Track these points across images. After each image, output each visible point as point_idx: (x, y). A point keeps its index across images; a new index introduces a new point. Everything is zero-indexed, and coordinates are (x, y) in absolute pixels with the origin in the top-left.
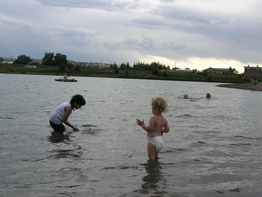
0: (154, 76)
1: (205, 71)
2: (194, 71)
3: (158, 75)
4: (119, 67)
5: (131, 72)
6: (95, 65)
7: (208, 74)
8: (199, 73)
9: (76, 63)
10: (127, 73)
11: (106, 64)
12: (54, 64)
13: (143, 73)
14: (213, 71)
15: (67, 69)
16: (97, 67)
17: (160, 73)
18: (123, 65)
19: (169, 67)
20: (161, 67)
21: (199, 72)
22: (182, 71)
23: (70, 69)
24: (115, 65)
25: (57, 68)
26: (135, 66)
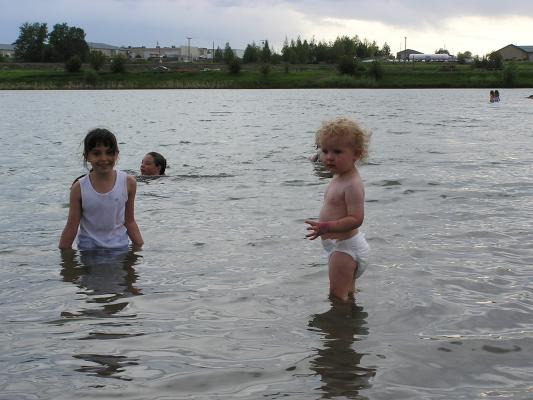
0: (345, 77)
1: (495, 56)
2: (463, 58)
3: (358, 76)
4: (240, 55)
5: (277, 69)
6: (168, 54)
7: (506, 65)
8: (479, 64)
9: (112, 50)
10: (265, 71)
11: (202, 50)
12: (48, 56)
13: (311, 71)
14: (520, 56)
15: (87, 68)
16: (176, 58)
17: (362, 69)
18: (251, 51)
19: (387, 49)
20: (363, 51)
21: (476, 60)
22: (428, 59)
23: (96, 68)
24: (229, 51)
25: (60, 68)
26: (286, 50)
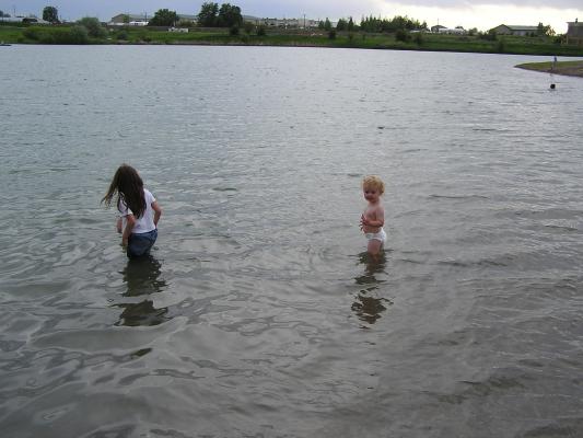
0: (400, 43)
1: (491, 31)
2: (472, 32)
3: (407, 42)
4: (335, 26)
5: (358, 35)
6: (291, 23)
7: (498, 37)
8: (482, 36)
9: (257, 20)
10: (351, 38)
11: (311, 22)
12: (219, 24)
13: (379, 37)
14: (508, 32)
15: (242, 32)
16: (295, 26)
17: (410, 37)
18: (342, 24)
19: (425, 24)
20: (410, 25)
21: (480, 33)
22: (450, 32)
23: (248, 32)
24: (328, 23)
25: (226, 31)
26: (363, 23)
